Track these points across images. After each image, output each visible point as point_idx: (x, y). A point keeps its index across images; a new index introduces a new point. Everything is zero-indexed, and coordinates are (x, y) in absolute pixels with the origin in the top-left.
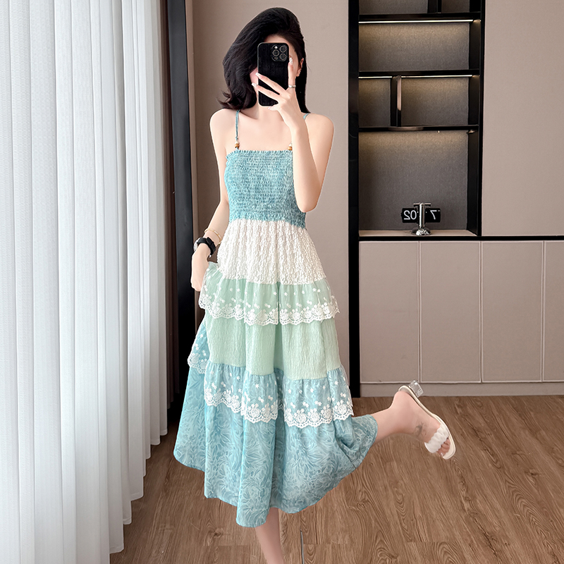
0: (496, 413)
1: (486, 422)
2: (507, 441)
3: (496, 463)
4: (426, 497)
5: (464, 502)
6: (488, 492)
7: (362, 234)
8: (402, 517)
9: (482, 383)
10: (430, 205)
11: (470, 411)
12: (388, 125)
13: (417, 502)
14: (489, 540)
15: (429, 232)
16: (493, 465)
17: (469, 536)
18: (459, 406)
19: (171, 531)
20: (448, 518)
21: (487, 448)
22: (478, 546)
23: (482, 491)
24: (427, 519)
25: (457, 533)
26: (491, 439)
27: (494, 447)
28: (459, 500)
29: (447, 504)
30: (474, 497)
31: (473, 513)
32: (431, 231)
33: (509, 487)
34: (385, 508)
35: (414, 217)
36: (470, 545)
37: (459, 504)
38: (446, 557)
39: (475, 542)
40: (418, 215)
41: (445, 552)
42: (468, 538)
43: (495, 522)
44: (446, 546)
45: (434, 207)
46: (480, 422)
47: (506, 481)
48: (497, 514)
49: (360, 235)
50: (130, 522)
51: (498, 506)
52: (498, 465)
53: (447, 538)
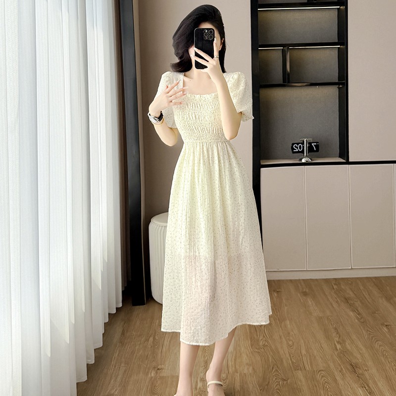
0: (362, 288)
1: (355, 294)
2: (369, 305)
4: (310, 342)
5: (337, 344)
6: (354, 337)
7: (263, 163)
8: (292, 355)
9: (352, 269)
11: (343, 287)
13: (303, 345)
14: (354, 368)
16: (358, 321)
17: (340, 366)
18: (335, 284)
19: (125, 368)
20: (325, 355)
21: (355, 310)
22: (346, 371)
23: (350, 337)
24: (310, 355)
25: (331, 364)
26: (358, 304)
27: (359, 309)
28: (333, 344)
29: (325, 345)
30: (344, 341)
31: (343, 351)
33: (369, 334)
34: (280, 350)
35: (300, 149)
36: (340, 371)
38: (323, 379)
41: (322, 376)
43: (359, 356)
44: (323, 372)
46: (350, 294)
48: (361, 352)
50: (93, 362)
52: (362, 320)
53: (324, 367)
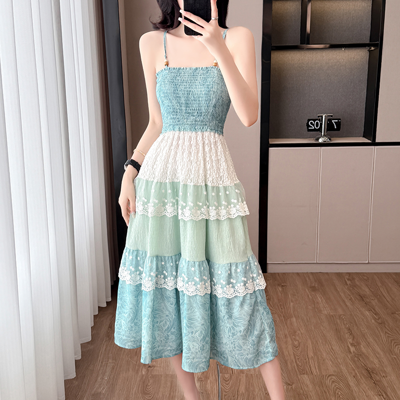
0: (379, 284)
1: (371, 291)
2: (388, 304)
3: (378, 320)
4: (319, 343)
5: (350, 346)
6: (371, 340)
7: (272, 141)
8: (297, 357)
9: (369, 263)
10: (332, 116)
11: (358, 283)
12: (298, 43)
13: (310, 346)
14: (370, 373)
15: (330, 140)
16: (376, 321)
17: (354, 370)
18: (348, 279)
19: (113, 364)
20: (336, 358)
21: (371, 309)
22: (361, 377)
23: (365, 338)
24: (318, 358)
25: (344, 368)
26: (375, 302)
27: (377, 308)
28: (346, 345)
29: (336, 348)
30: (359, 344)
31: (358, 354)
32: (332, 139)
33: (388, 336)
34: (284, 350)
35: (317, 126)
36: (354, 377)
37: (347, 348)
38: (333, 385)
39: (358, 374)
40: (321, 124)
41: (333, 382)
42: (353, 372)
43: (376, 361)
44: (334, 377)
45: (335, 118)
46: (366, 291)
47: (386, 332)
48: (378, 356)
49: (270, 143)
50: (80, 358)
51: (379, 350)
52: (380, 321)
53: (335, 371)
